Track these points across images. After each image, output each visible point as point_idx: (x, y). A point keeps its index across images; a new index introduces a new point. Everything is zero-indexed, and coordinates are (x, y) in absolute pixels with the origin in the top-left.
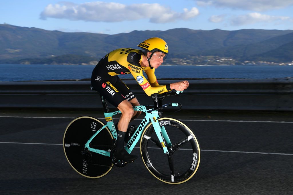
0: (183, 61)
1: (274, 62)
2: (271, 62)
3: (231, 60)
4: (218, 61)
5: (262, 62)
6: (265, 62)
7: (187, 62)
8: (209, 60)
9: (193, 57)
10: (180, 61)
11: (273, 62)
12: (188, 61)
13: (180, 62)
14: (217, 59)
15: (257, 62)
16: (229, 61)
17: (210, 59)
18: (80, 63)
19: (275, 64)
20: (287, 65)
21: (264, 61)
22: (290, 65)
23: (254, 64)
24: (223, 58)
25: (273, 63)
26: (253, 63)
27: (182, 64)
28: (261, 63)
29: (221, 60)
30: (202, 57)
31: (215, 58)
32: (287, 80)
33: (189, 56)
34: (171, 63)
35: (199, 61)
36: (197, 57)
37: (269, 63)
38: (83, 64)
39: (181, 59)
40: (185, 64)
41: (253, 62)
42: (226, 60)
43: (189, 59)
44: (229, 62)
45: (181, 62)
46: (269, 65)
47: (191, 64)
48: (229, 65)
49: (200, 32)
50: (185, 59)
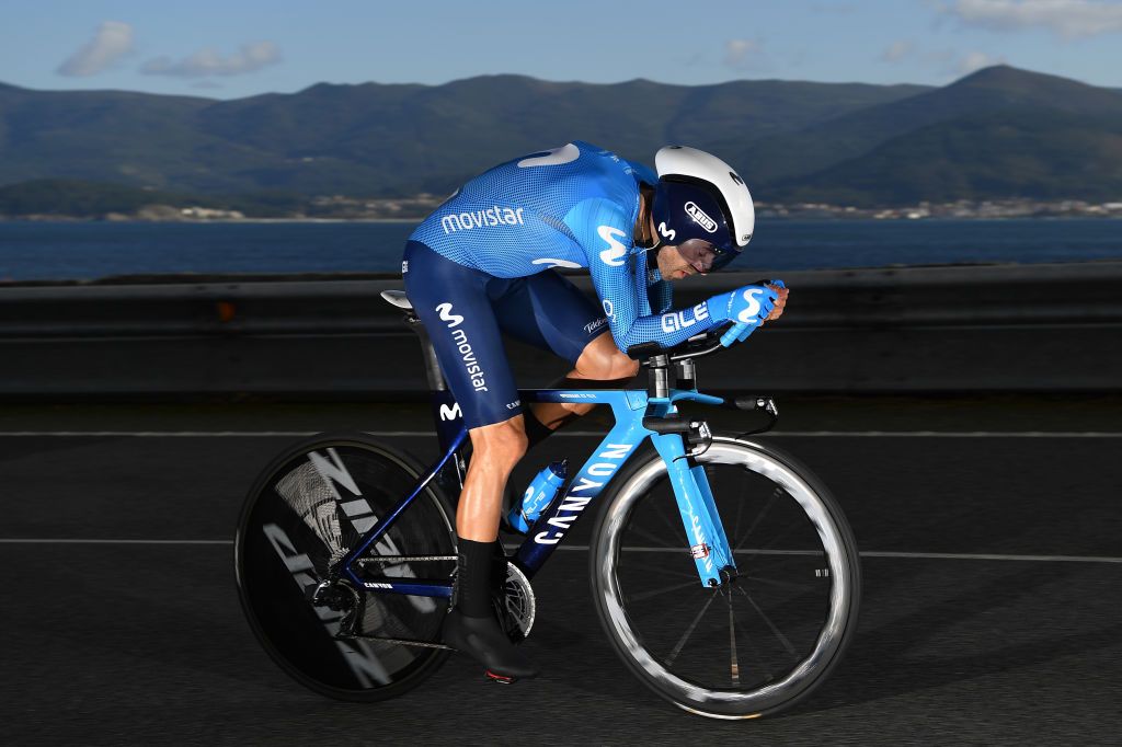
1: (858, 206)
2: (843, 205)
5: (810, 206)
6: (823, 207)
11: (850, 205)
15: (795, 207)
18: (101, 212)
19: (862, 212)
20: (904, 217)
21: (819, 202)
22: (914, 216)
23: (784, 212)
25: (850, 209)
26: (776, 210)
28: (808, 209)
32: (890, 274)
37: (836, 210)
38: (115, 217)
41: (778, 206)
46: (838, 215)
49: (575, 91)
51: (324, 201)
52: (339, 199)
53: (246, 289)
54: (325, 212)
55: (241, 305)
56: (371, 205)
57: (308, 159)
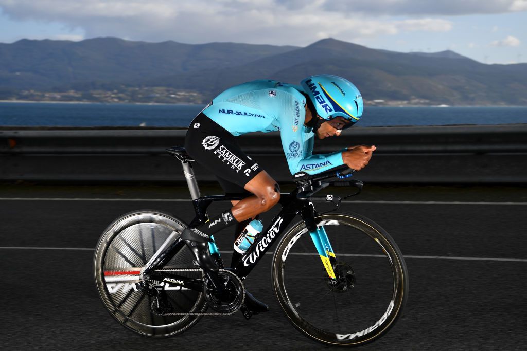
0: (113, 95)
3: (195, 94)
4: (173, 96)
7: (119, 98)
8: (158, 95)
9: (130, 89)
10: (108, 95)
12: (121, 95)
13: (107, 97)
14: (171, 92)
16: (192, 96)
17: (158, 92)
24: (181, 92)
27: (110, 100)
29: (179, 95)
30: (146, 88)
31: (168, 91)
33: (123, 86)
34: (90, 98)
35: (140, 96)
36: (137, 89)
39: (109, 93)
40: (116, 100)
42: (187, 94)
43: (122, 91)
44: (192, 98)
45: (110, 98)
47: (126, 101)
48: (191, 104)
49: (141, 46)
50: (115, 91)
51: (26, 93)
52: (32, 91)
53: (22, 133)
54: (26, 98)
55: (20, 141)
56: (47, 95)
57: (18, 73)
